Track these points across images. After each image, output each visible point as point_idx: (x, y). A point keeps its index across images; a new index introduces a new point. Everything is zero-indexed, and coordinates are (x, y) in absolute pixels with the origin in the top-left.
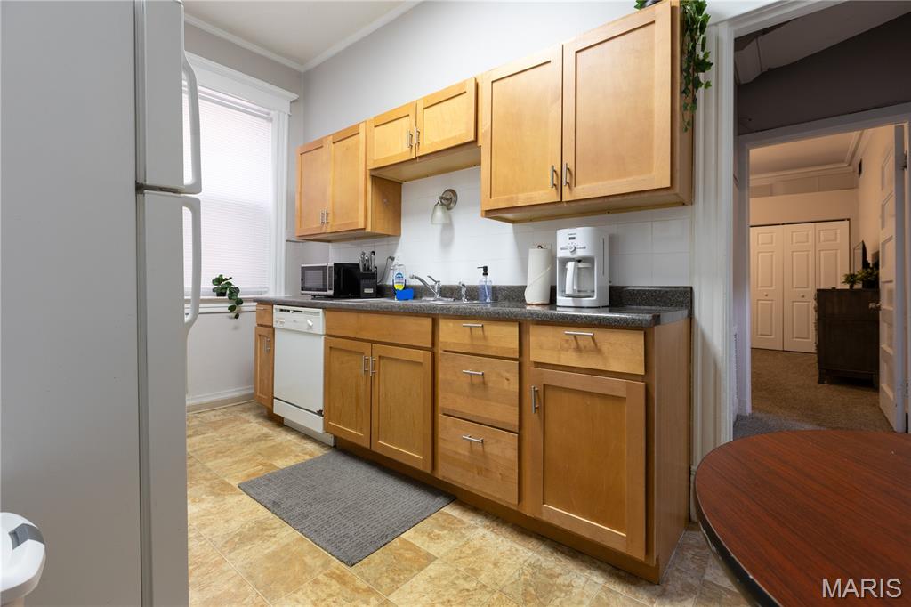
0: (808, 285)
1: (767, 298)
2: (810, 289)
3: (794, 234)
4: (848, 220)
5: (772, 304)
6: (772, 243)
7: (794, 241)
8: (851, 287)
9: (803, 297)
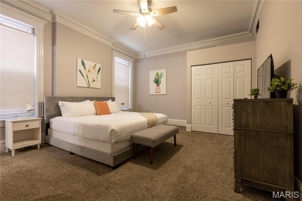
0: (230, 97)
1: (210, 105)
2: (231, 99)
3: (223, 68)
4: (251, 59)
5: (213, 107)
6: (213, 74)
7: (223, 73)
8: (256, 98)
9: (228, 104)
